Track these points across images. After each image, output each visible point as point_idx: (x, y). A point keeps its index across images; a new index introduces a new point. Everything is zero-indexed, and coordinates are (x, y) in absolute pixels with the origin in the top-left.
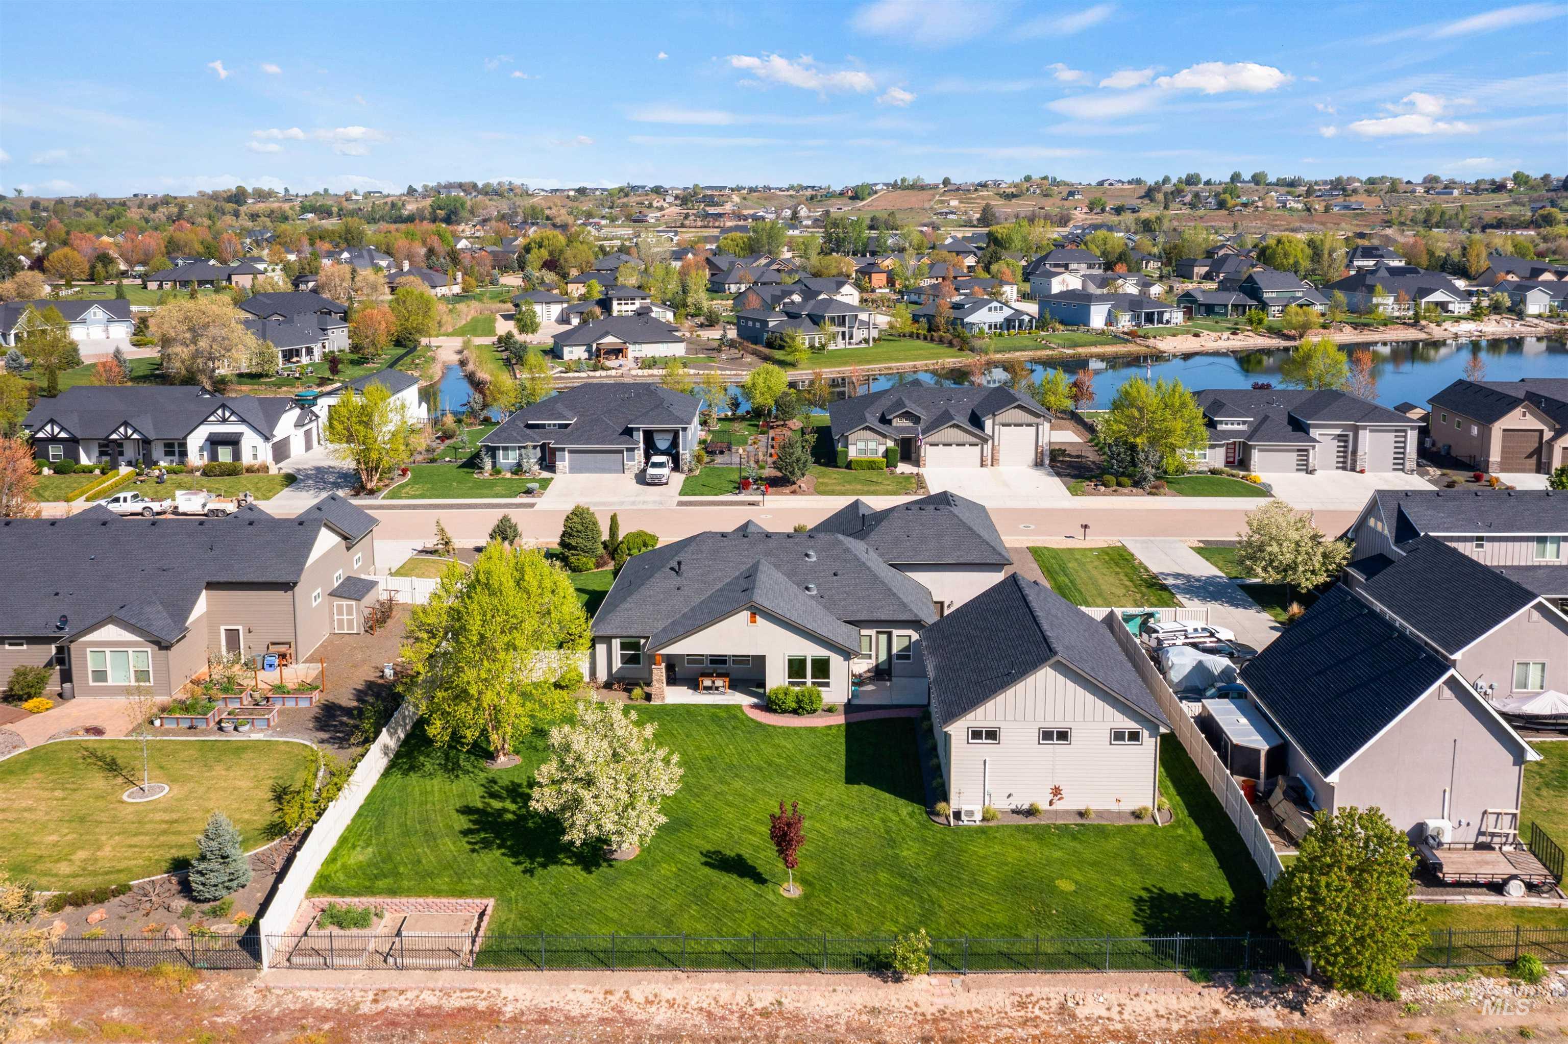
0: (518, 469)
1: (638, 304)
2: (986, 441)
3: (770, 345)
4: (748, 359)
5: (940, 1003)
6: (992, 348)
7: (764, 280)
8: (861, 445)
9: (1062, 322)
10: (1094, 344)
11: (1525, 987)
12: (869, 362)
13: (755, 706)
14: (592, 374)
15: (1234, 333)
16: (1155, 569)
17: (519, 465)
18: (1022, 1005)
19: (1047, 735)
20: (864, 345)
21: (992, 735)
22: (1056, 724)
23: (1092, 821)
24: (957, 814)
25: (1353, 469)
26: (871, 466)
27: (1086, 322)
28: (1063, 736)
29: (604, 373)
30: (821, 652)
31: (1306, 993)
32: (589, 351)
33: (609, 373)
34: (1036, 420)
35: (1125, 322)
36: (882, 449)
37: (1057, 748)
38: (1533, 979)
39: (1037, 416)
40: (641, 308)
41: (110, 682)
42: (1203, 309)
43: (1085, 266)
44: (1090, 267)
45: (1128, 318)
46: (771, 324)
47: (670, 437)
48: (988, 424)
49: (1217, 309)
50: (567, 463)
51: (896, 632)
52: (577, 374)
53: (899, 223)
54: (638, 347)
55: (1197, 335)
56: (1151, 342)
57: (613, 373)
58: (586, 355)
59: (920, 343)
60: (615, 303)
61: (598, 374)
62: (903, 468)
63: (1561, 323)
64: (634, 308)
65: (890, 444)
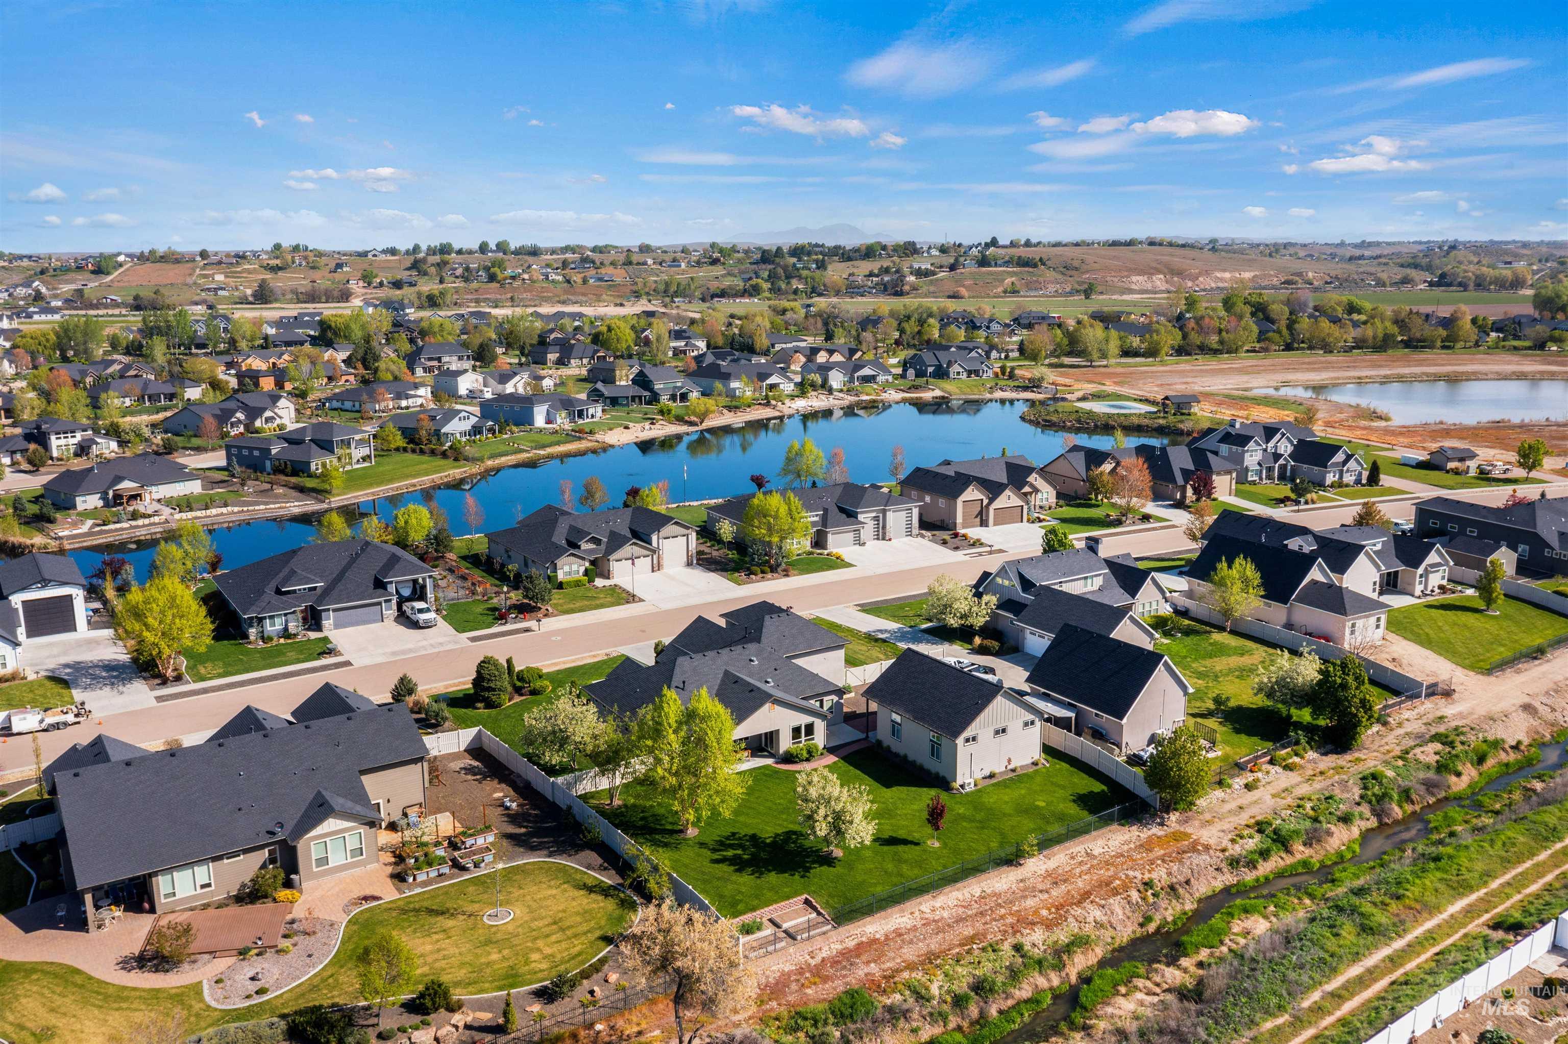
0: (285, 633)
1: (79, 436)
2: (654, 552)
3: (295, 473)
5: (1043, 868)
6: (485, 456)
7: (149, 392)
8: (567, 568)
9: (517, 425)
14: (134, 523)
15: (652, 424)
16: (864, 630)
17: (286, 629)
19: (997, 732)
20: (366, 464)
21: (974, 739)
22: (1000, 726)
23: (1020, 772)
24: (963, 787)
25: (884, 539)
26: (578, 584)
27: (535, 424)
28: (1004, 731)
29: (147, 521)
30: (808, 719)
31: (1163, 818)
32: (104, 498)
33: (152, 520)
34: (685, 531)
35: (562, 421)
36: (582, 569)
37: (1002, 738)
38: (1229, 786)
39: (687, 528)
41: (332, 863)
42: (608, 401)
43: (455, 358)
44: (460, 358)
45: (563, 415)
46: (273, 452)
47: (411, 584)
48: (654, 538)
49: (620, 401)
50: (331, 621)
52: (118, 526)
53: (168, 301)
54: (154, 489)
55: (627, 428)
56: (598, 437)
57: (156, 519)
58: (100, 503)
59: (409, 456)
60: (53, 438)
61: (140, 522)
62: (599, 582)
64: (75, 441)
65: (587, 564)
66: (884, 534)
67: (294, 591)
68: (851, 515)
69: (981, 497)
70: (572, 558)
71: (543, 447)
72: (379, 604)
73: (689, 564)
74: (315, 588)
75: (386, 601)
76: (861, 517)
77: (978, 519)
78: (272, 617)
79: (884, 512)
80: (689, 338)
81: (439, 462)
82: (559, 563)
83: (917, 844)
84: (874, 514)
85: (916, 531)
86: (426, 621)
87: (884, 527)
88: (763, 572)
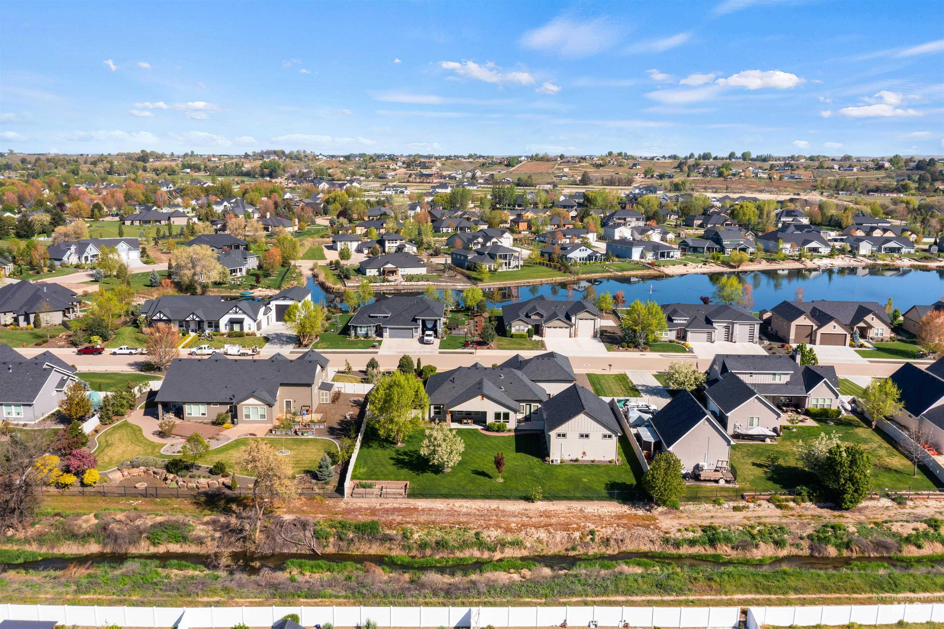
0: (366, 336)
1: (398, 243)
2: (572, 326)
3: (469, 269)
4: (459, 277)
5: (545, 508)
6: (580, 272)
7: (461, 226)
8: (517, 327)
9: (618, 256)
10: (633, 270)
11: (717, 506)
12: (519, 279)
13: (483, 429)
14: (382, 284)
15: (705, 264)
16: (635, 383)
17: (367, 334)
18: (569, 509)
19: (582, 436)
20: (516, 269)
21: (564, 435)
22: (585, 432)
23: (596, 463)
24: (552, 461)
25: (731, 341)
26: (521, 336)
27: (630, 257)
28: (587, 436)
29: (388, 284)
30: (506, 411)
31: (652, 507)
32: (379, 271)
33: (391, 283)
34: (594, 317)
35: (650, 257)
36: (526, 329)
37: (585, 440)
38: (720, 504)
39: (595, 315)
40: (400, 245)
41: (252, 418)
42: (692, 249)
43: (635, 219)
44: (638, 219)
45: (651, 254)
46: (469, 258)
47: (433, 322)
48: (573, 319)
49: (699, 249)
50: (388, 333)
51: (533, 404)
52: (375, 284)
53: (534, 182)
54: (403, 269)
55: (685, 265)
56: (662, 269)
57: (393, 283)
58: (377, 274)
59: (544, 268)
60: (387, 242)
61: (385, 284)
62: (535, 338)
63: (875, 260)
64: (396, 245)
65: (530, 327)
66: (732, 338)
67: (377, 317)
68: (709, 322)
69: (811, 323)
70: (521, 322)
71: (623, 270)
72: (412, 329)
73: (595, 336)
74: (387, 317)
75: (415, 328)
76: (715, 325)
77: (809, 339)
78: (361, 327)
79: (733, 324)
80: (796, 216)
81: (556, 272)
82: (513, 324)
83: (490, 477)
84: (725, 325)
85: (756, 339)
86: (427, 341)
87: (732, 334)
88: (628, 347)
